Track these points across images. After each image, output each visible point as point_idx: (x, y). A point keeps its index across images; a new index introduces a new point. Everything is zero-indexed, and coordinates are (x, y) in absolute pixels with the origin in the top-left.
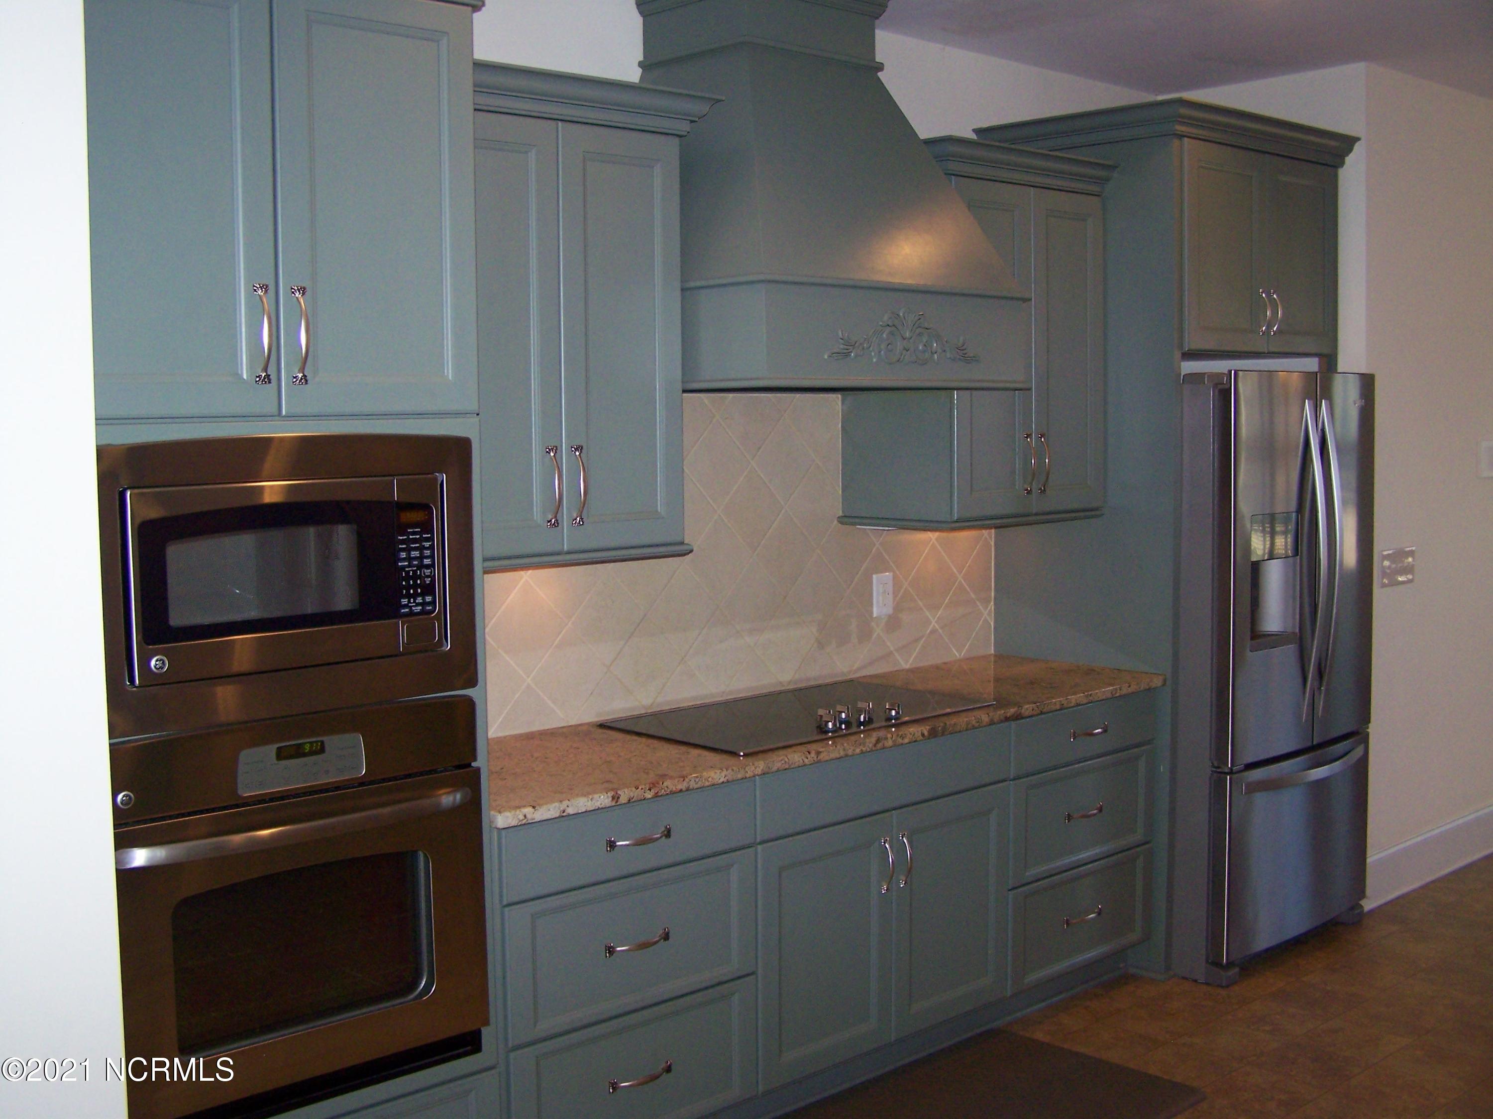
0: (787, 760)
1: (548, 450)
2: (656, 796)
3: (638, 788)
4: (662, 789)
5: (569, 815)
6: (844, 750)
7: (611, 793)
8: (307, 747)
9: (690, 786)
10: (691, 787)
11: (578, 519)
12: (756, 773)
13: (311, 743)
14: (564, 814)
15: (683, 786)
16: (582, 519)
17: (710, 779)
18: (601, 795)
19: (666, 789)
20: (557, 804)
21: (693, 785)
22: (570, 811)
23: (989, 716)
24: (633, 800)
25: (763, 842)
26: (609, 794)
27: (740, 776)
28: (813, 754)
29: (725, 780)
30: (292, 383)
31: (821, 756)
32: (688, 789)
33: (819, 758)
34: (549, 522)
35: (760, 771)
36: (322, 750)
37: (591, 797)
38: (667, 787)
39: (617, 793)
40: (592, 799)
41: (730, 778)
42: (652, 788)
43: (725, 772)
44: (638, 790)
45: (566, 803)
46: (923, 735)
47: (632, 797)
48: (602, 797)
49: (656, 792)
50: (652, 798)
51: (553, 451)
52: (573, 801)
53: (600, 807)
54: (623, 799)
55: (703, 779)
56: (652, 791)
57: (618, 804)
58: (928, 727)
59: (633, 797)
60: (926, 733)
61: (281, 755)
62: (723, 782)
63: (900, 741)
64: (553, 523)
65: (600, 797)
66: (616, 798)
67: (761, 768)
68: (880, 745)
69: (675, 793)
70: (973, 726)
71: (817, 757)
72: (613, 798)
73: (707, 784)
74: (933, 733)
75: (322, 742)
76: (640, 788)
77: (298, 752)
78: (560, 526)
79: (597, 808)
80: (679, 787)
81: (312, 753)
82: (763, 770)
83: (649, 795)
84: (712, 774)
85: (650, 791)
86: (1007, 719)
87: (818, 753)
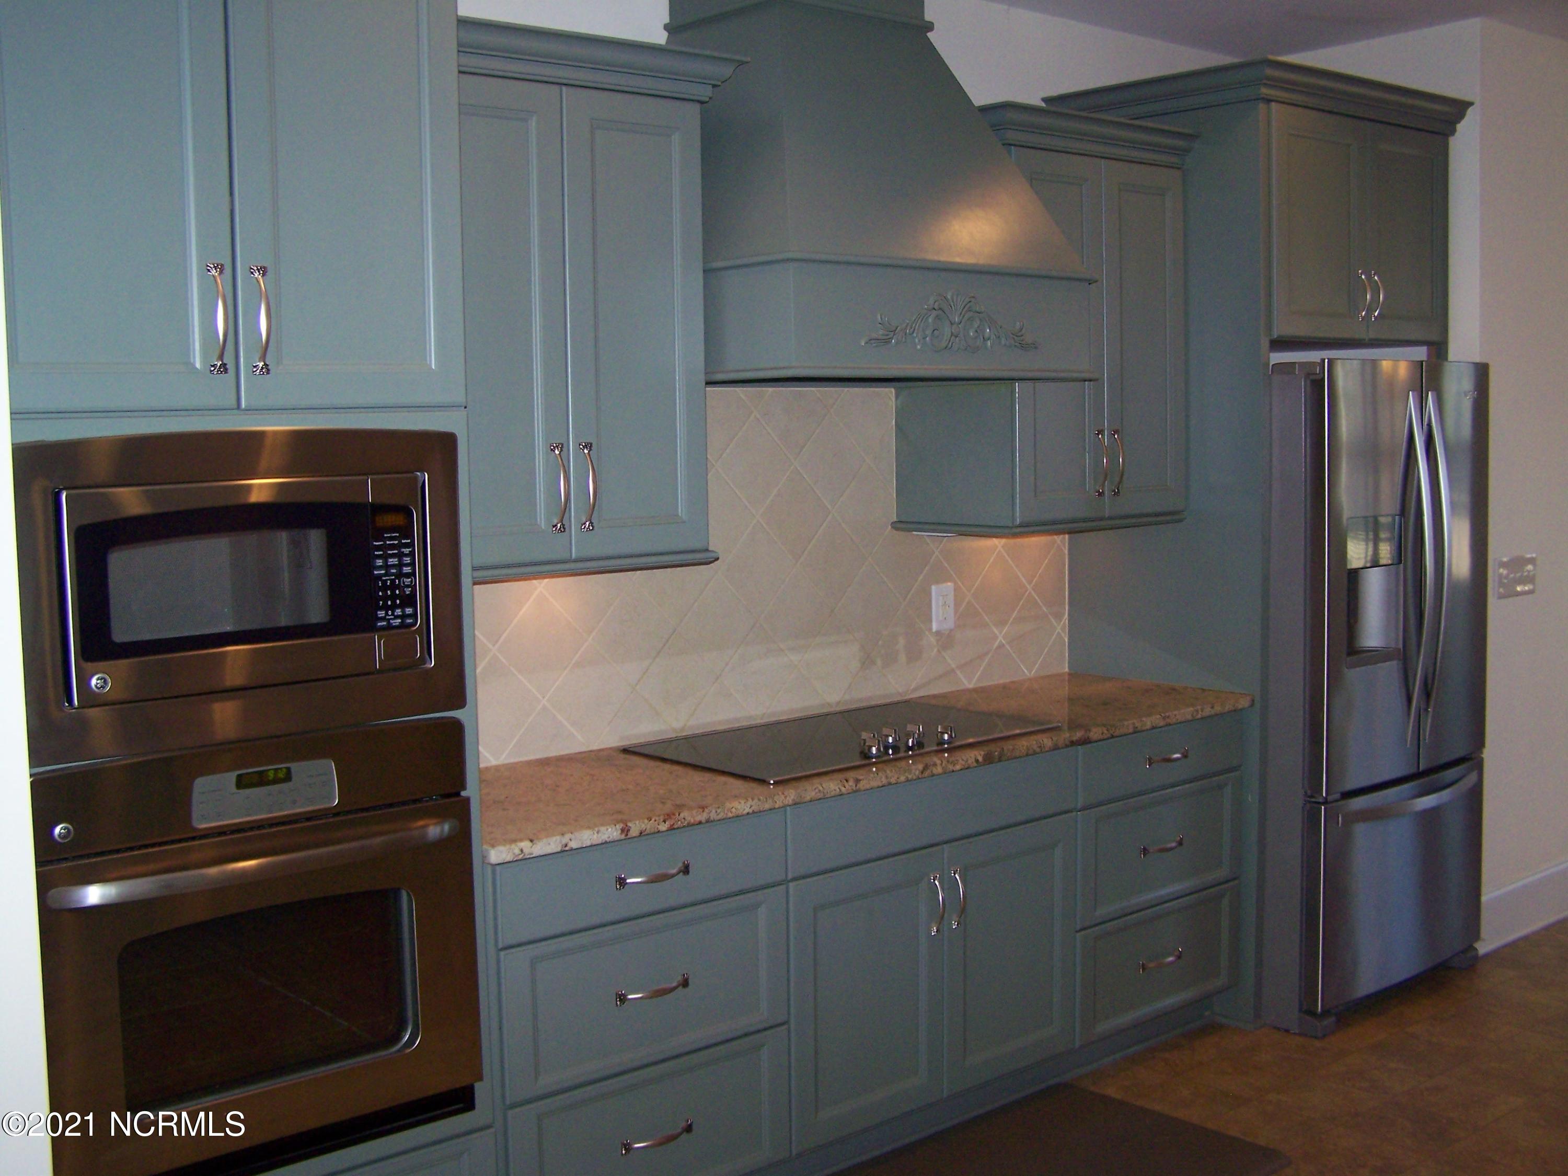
0: (821, 788)
1: (552, 447)
2: (671, 828)
3: (651, 820)
4: (679, 821)
5: (572, 849)
6: (887, 777)
7: (620, 826)
8: (271, 775)
9: (710, 817)
10: (712, 818)
11: (588, 523)
12: (787, 803)
13: (276, 770)
14: (567, 848)
15: (703, 817)
16: (591, 523)
17: (734, 810)
18: (608, 827)
19: (683, 820)
20: (558, 838)
21: (713, 816)
22: (574, 845)
23: (1052, 740)
24: (646, 833)
25: (795, 879)
26: (617, 826)
27: (767, 806)
28: (851, 783)
29: (751, 811)
30: (251, 372)
31: (862, 785)
32: (708, 821)
33: (857, 787)
34: (554, 527)
35: (790, 801)
36: (288, 778)
37: (596, 829)
38: (684, 819)
39: (627, 826)
40: (598, 832)
41: (755, 808)
42: (667, 819)
43: (750, 802)
44: (651, 822)
45: (568, 836)
46: (977, 761)
47: (644, 829)
48: (610, 830)
49: (672, 823)
50: (667, 831)
51: (558, 448)
52: (577, 834)
53: (608, 840)
54: (634, 832)
55: (726, 809)
56: (667, 823)
57: (628, 837)
58: (982, 753)
59: (645, 830)
60: (980, 759)
61: (241, 783)
62: (748, 813)
63: (951, 767)
64: (559, 528)
65: (607, 829)
66: (625, 831)
67: (792, 797)
68: (926, 774)
69: (693, 825)
70: (1034, 751)
71: (856, 786)
72: (622, 830)
73: (730, 815)
74: (989, 759)
75: (289, 769)
76: (653, 820)
77: (261, 780)
78: (567, 530)
79: (604, 842)
80: (698, 818)
81: (276, 781)
82: (793, 800)
83: (663, 827)
84: (735, 804)
85: (665, 823)
86: (1073, 743)
87: (857, 781)
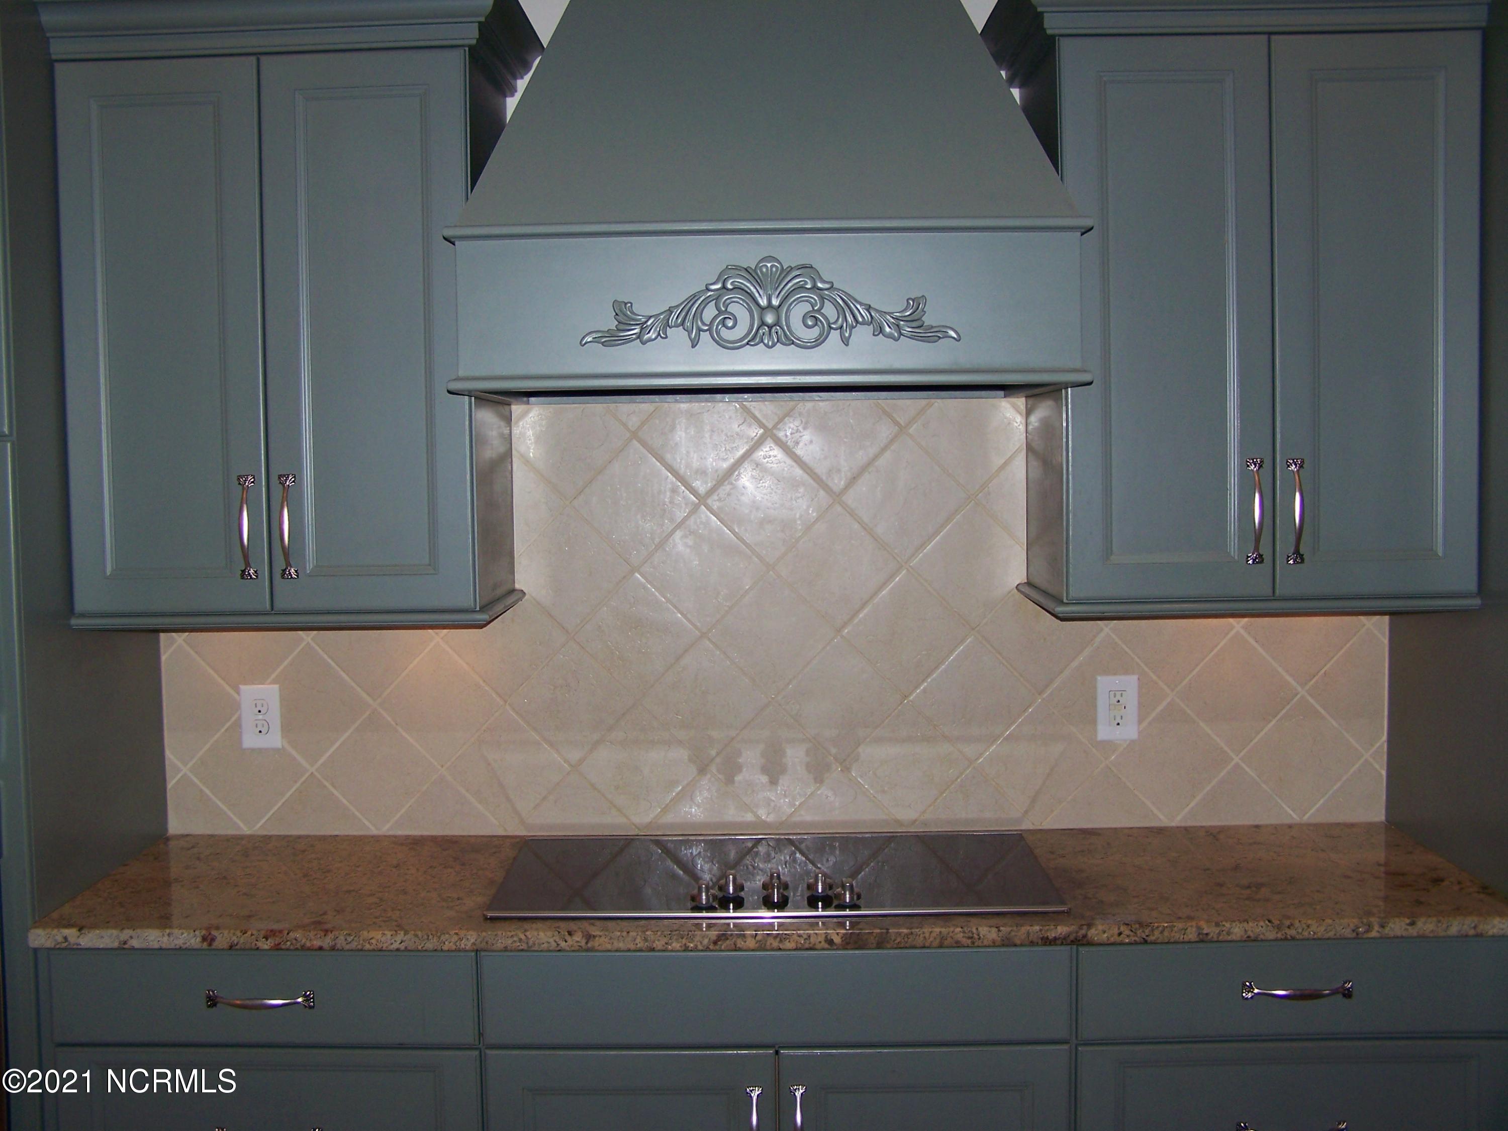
0: (523, 937)
2: (277, 948)
3: (245, 933)
4: (287, 941)
5: (133, 949)
6: (646, 940)
7: (200, 933)
9: (335, 944)
10: (338, 946)
12: (463, 946)
14: (126, 946)
15: (327, 942)
17: (373, 941)
18: (184, 931)
19: (294, 941)
20: (115, 932)
21: (341, 942)
22: (135, 943)
23: (999, 931)
24: (237, 947)
26: (197, 933)
27: (429, 946)
28: (578, 937)
29: (402, 947)
31: (595, 943)
32: (333, 948)
33: (589, 945)
35: (469, 944)
37: (168, 931)
38: (296, 940)
39: (210, 934)
40: (169, 935)
41: (411, 946)
42: (270, 936)
43: (401, 936)
44: (246, 935)
45: (129, 932)
46: (829, 941)
47: (235, 942)
48: (185, 935)
49: (277, 942)
50: (270, 949)
52: (139, 931)
53: (184, 947)
54: (221, 943)
55: (361, 938)
56: (269, 941)
57: (213, 947)
59: (237, 944)
60: (837, 940)
62: (398, 950)
63: (773, 943)
65: (182, 934)
66: (208, 939)
67: (473, 941)
68: (725, 944)
69: (309, 949)
71: (587, 943)
72: (204, 939)
73: (367, 946)
74: (856, 943)
76: (249, 933)
79: (178, 947)
80: (317, 943)
82: (474, 944)
83: (265, 945)
84: (377, 935)
85: (267, 940)
87: (589, 937)
